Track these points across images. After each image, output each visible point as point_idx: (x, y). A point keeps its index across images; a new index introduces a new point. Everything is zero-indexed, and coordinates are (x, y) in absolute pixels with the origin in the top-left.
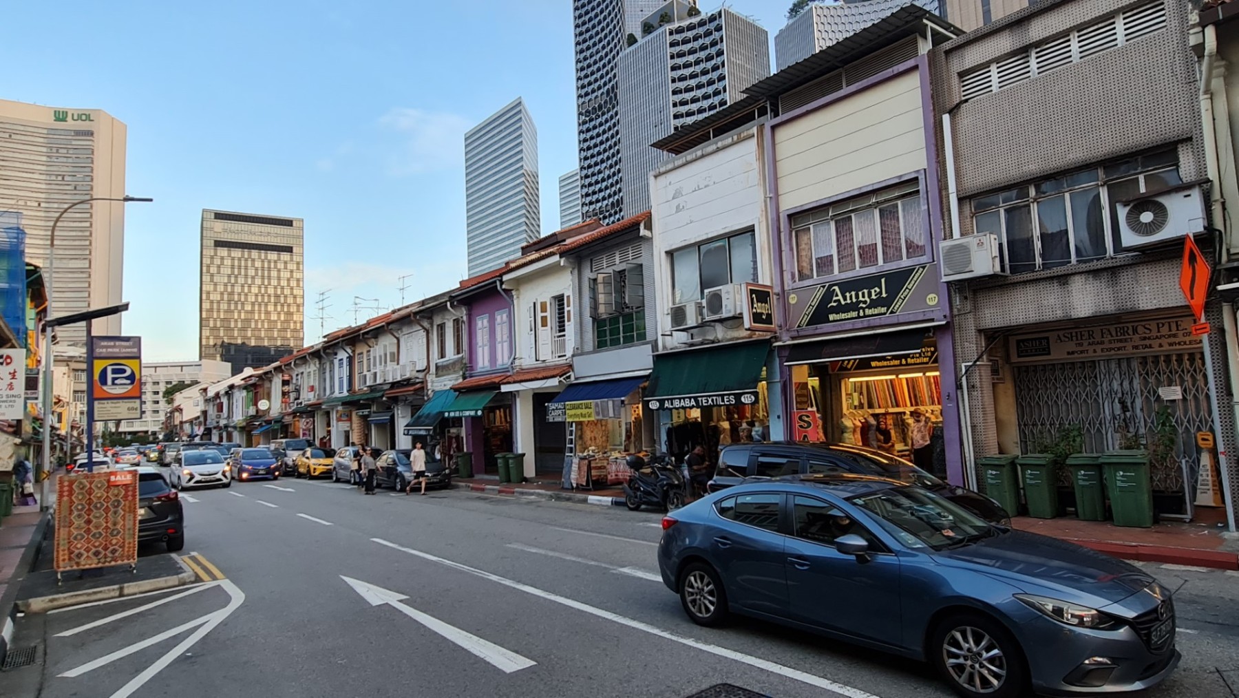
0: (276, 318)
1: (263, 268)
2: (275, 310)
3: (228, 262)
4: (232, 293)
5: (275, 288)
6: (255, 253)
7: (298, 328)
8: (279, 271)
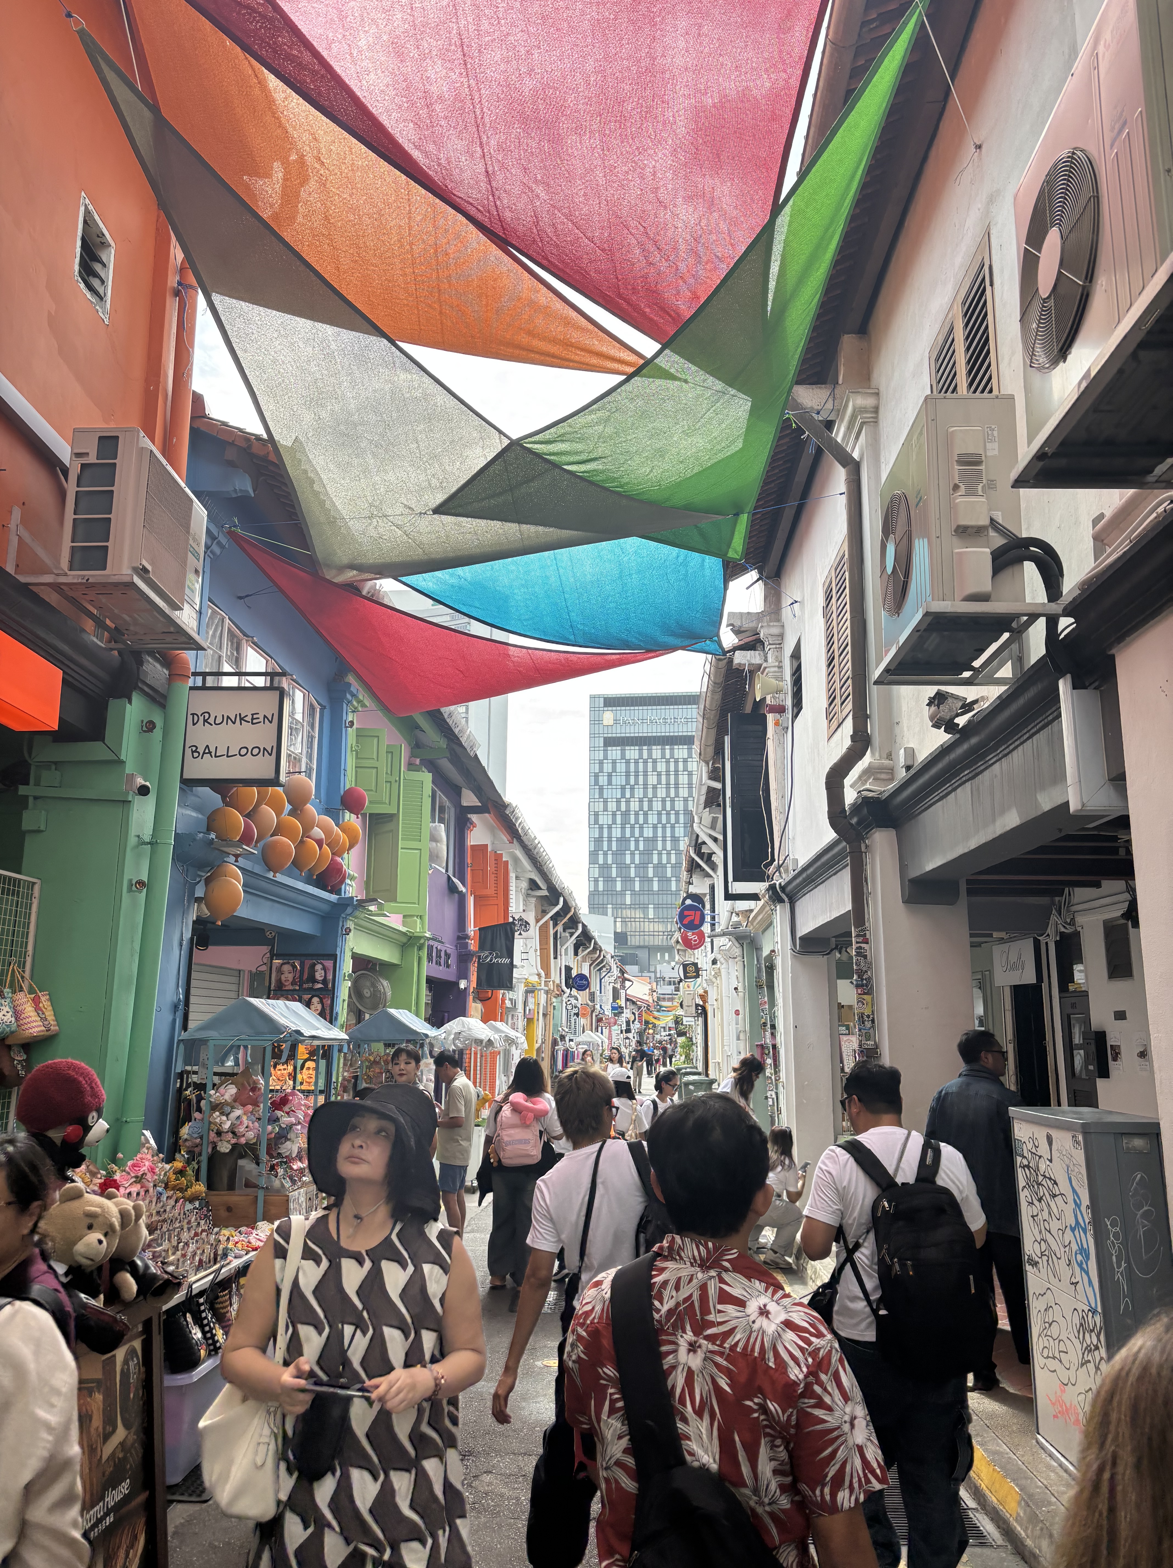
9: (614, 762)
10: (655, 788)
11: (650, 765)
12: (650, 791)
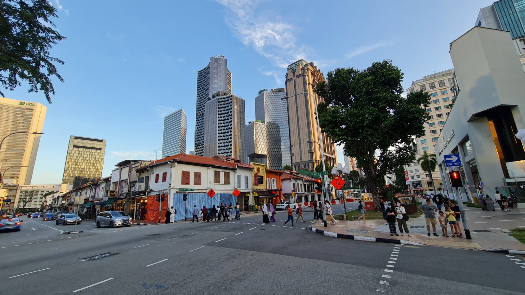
0: (92, 171)
1: (90, 155)
2: (92, 168)
3: (77, 152)
4: (78, 162)
5: (94, 161)
6: (88, 150)
7: (100, 174)
8: (96, 156)
9: (75, 151)
10: (86, 157)
11: (85, 153)
12: (84, 159)
